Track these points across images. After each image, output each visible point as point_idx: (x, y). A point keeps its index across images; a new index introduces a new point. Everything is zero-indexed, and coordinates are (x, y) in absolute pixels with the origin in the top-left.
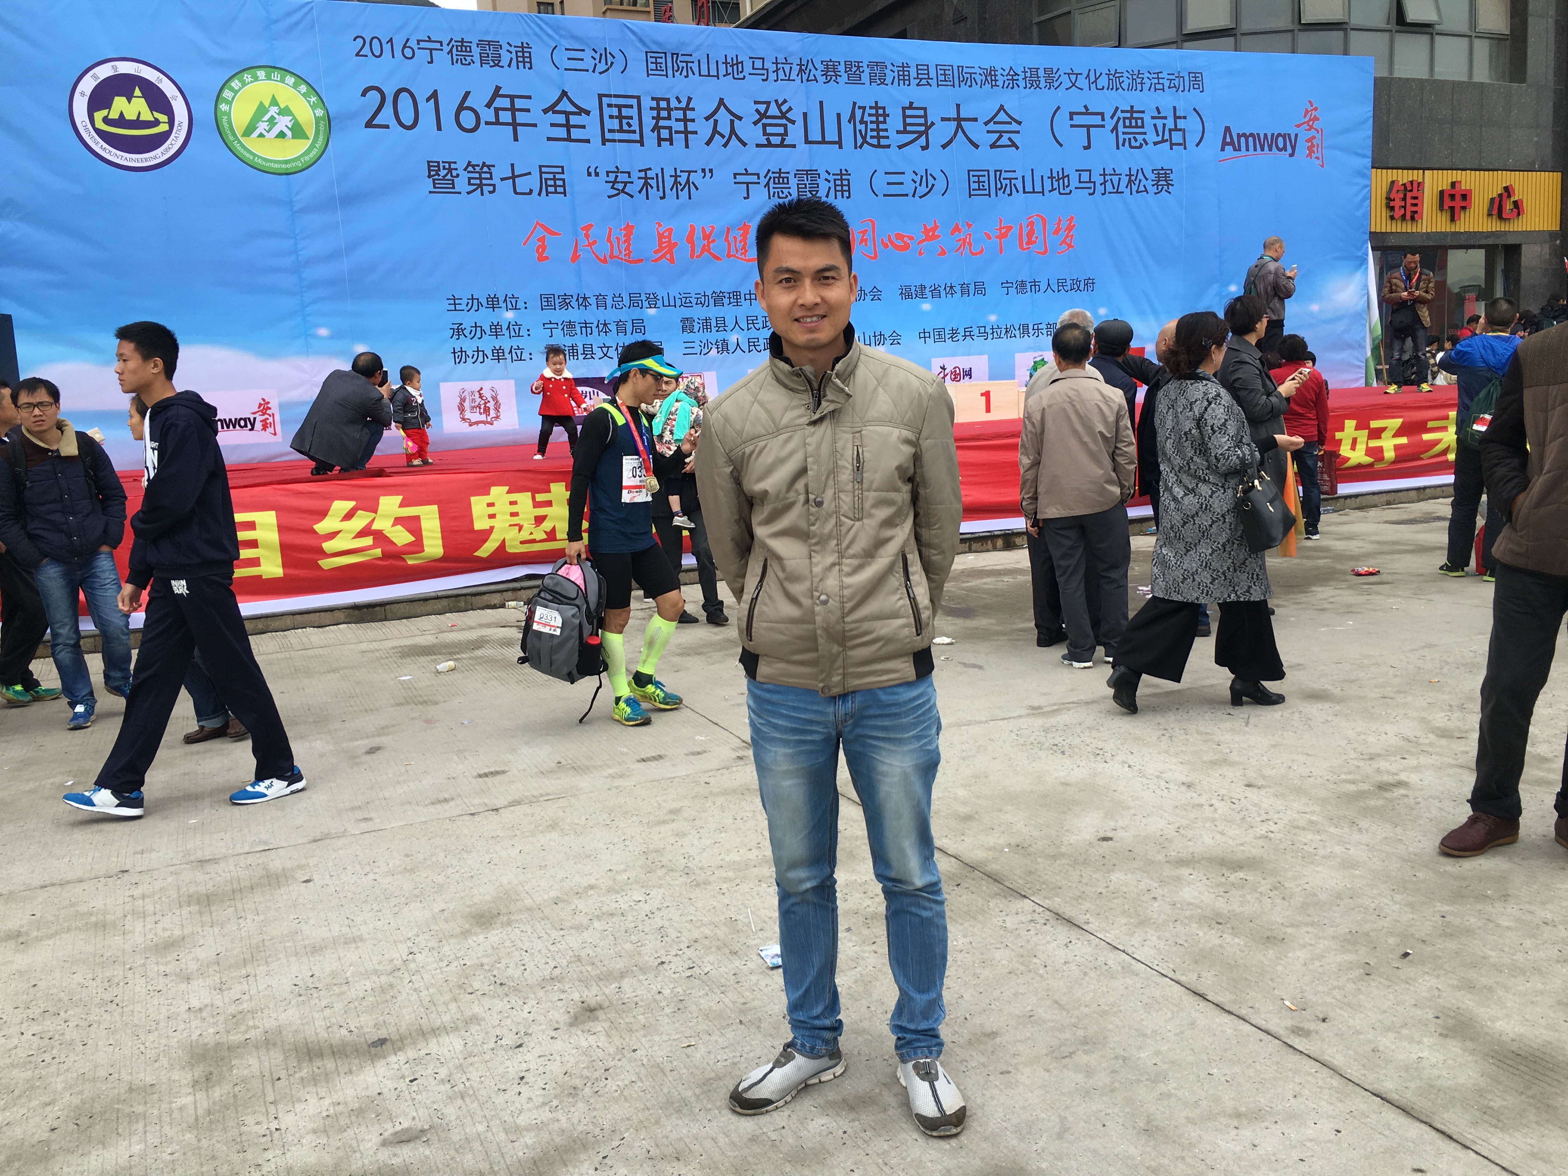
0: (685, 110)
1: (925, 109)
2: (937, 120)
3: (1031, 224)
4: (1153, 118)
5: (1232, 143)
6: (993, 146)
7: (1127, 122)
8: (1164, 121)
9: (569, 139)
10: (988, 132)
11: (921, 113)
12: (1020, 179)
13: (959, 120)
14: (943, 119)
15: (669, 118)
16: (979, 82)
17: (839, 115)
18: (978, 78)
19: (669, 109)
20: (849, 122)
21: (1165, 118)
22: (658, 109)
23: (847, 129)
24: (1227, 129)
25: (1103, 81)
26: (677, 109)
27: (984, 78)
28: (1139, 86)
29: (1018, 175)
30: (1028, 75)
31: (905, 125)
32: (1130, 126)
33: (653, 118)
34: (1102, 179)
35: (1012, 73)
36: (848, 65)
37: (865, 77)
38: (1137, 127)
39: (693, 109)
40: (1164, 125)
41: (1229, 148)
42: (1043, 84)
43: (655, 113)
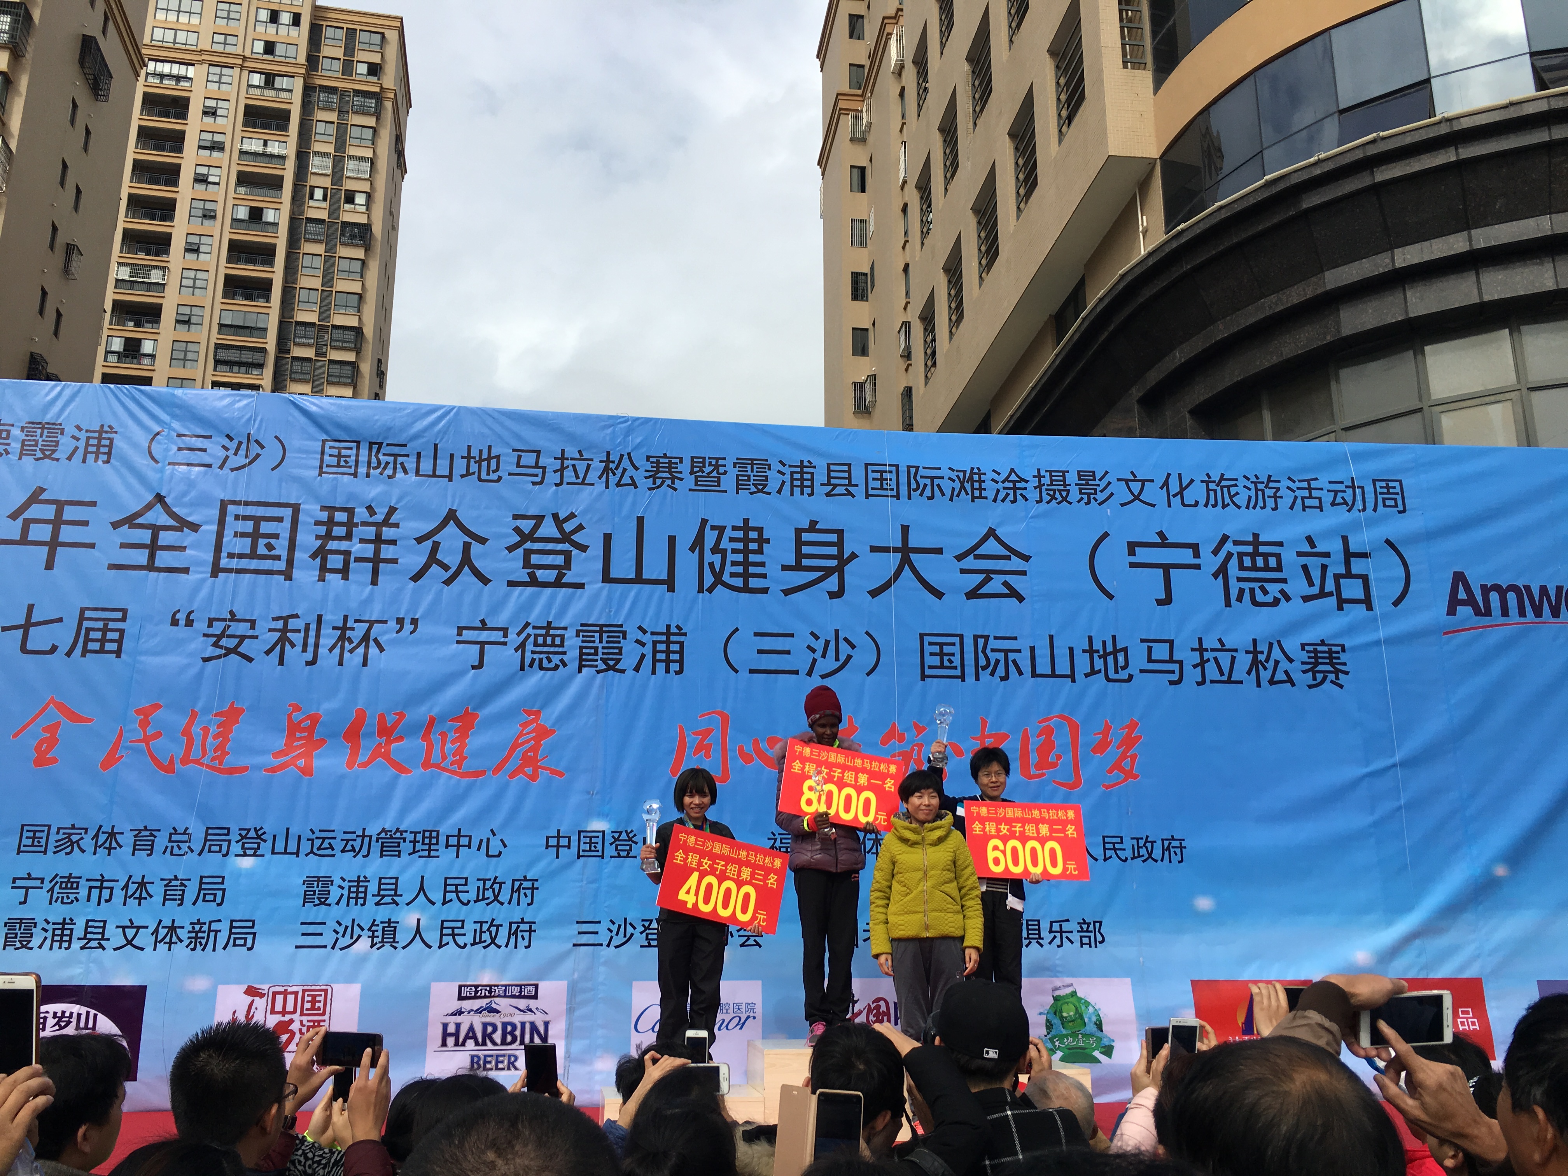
0: (378, 525)
1: (840, 533)
2: (862, 550)
3: (1048, 732)
4: (1300, 554)
5: (1471, 601)
6: (973, 594)
7: (1247, 562)
8: (1325, 561)
9: (151, 566)
10: (963, 571)
11: (833, 538)
12: (1027, 653)
13: (905, 551)
14: (874, 549)
15: (349, 536)
16: (948, 493)
17: (672, 540)
18: (947, 485)
19: (350, 525)
20: (692, 549)
21: (1327, 555)
22: (330, 523)
23: (687, 562)
24: (1459, 578)
25: (1196, 492)
26: (364, 524)
27: (957, 485)
28: (1270, 503)
29: (1023, 644)
30: (1046, 480)
31: (799, 555)
32: (1254, 568)
33: (318, 537)
34: (1196, 658)
35: (1013, 477)
36: (697, 463)
37: (729, 481)
38: (1267, 568)
39: (397, 525)
40: (1324, 568)
41: (1464, 611)
42: (1074, 495)
43: (322, 530)
